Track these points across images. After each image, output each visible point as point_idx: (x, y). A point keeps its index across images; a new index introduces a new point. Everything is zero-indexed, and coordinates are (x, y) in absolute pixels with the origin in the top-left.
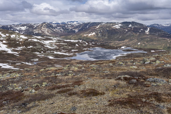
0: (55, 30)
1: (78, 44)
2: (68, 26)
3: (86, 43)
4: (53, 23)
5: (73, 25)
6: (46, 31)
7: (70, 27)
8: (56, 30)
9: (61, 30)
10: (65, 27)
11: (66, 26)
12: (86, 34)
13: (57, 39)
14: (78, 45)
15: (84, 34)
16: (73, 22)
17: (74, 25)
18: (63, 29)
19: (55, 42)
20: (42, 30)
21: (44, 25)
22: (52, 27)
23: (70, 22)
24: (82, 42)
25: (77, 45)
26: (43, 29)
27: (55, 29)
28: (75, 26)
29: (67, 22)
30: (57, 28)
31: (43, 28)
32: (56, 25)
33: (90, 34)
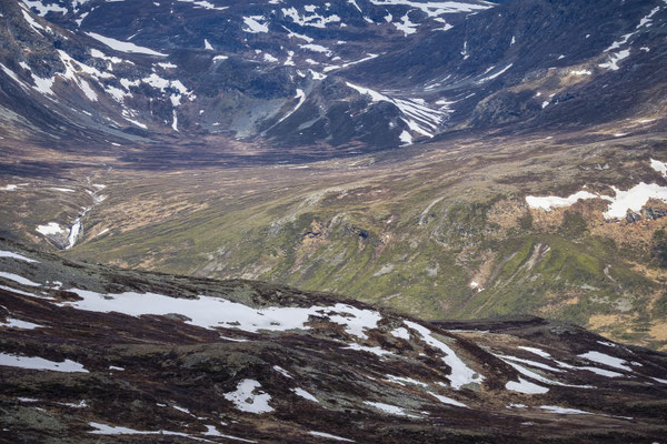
0: (44, 85)
1: (270, 384)
3: (452, 358)
5: (378, 13)
7: (319, 35)
8: (64, 88)
10: (231, 37)
11: (254, 25)
12: (565, 191)
14: (261, 404)
15: (526, 184)
17: (399, 11)
18: (189, 66)
24: (377, 336)
25: (249, 398)
27: (49, 67)
28: (407, 27)
30: (80, 52)
33: (626, 184)
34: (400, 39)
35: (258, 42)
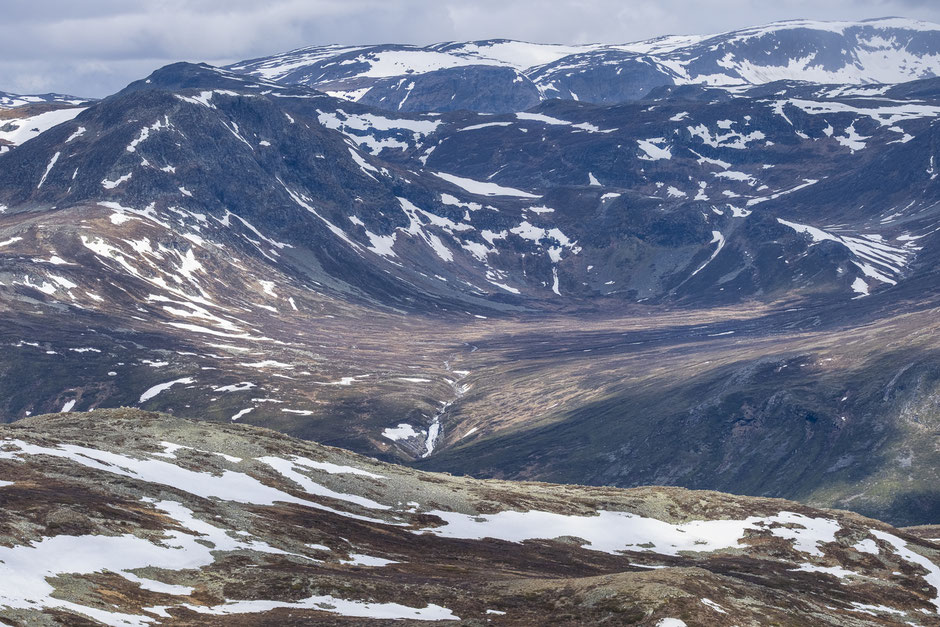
0: (382, 245)
2: (685, 146)
4: (386, 67)
5: (814, 124)
6: (189, 264)
7: (737, 159)
8: (409, 246)
9: (528, 231)
10: (624, 168)
11: (653, 150)
13: (268, 496)
16: (832, 49)
17: (840, 121)
18: (570, 211)
19: (202, 557)
20: (101, 248)
21: (159, 147)
22: (314, 187)
23: (757, 50)
26: (119, 216)
27: (388, 220)
28: (853, 142)
29: (703, 58)
30: (427, 199)
31: (131, 196)
32: (425, 128)
34: (845, 157)
35: (659, 172)
